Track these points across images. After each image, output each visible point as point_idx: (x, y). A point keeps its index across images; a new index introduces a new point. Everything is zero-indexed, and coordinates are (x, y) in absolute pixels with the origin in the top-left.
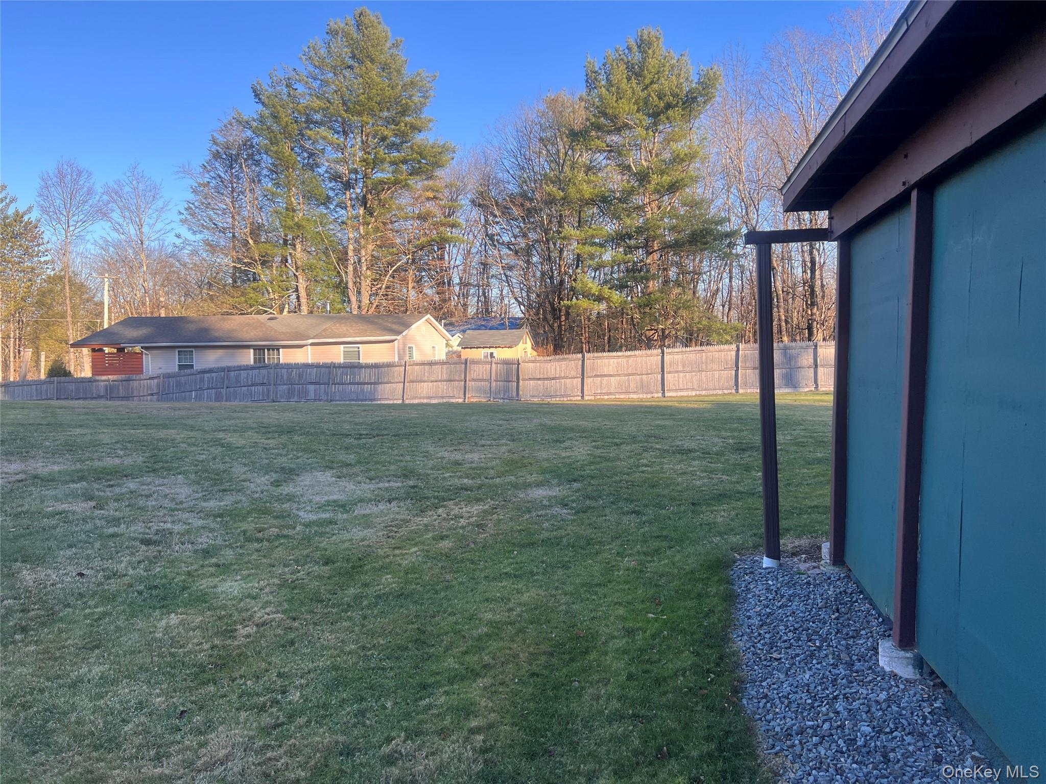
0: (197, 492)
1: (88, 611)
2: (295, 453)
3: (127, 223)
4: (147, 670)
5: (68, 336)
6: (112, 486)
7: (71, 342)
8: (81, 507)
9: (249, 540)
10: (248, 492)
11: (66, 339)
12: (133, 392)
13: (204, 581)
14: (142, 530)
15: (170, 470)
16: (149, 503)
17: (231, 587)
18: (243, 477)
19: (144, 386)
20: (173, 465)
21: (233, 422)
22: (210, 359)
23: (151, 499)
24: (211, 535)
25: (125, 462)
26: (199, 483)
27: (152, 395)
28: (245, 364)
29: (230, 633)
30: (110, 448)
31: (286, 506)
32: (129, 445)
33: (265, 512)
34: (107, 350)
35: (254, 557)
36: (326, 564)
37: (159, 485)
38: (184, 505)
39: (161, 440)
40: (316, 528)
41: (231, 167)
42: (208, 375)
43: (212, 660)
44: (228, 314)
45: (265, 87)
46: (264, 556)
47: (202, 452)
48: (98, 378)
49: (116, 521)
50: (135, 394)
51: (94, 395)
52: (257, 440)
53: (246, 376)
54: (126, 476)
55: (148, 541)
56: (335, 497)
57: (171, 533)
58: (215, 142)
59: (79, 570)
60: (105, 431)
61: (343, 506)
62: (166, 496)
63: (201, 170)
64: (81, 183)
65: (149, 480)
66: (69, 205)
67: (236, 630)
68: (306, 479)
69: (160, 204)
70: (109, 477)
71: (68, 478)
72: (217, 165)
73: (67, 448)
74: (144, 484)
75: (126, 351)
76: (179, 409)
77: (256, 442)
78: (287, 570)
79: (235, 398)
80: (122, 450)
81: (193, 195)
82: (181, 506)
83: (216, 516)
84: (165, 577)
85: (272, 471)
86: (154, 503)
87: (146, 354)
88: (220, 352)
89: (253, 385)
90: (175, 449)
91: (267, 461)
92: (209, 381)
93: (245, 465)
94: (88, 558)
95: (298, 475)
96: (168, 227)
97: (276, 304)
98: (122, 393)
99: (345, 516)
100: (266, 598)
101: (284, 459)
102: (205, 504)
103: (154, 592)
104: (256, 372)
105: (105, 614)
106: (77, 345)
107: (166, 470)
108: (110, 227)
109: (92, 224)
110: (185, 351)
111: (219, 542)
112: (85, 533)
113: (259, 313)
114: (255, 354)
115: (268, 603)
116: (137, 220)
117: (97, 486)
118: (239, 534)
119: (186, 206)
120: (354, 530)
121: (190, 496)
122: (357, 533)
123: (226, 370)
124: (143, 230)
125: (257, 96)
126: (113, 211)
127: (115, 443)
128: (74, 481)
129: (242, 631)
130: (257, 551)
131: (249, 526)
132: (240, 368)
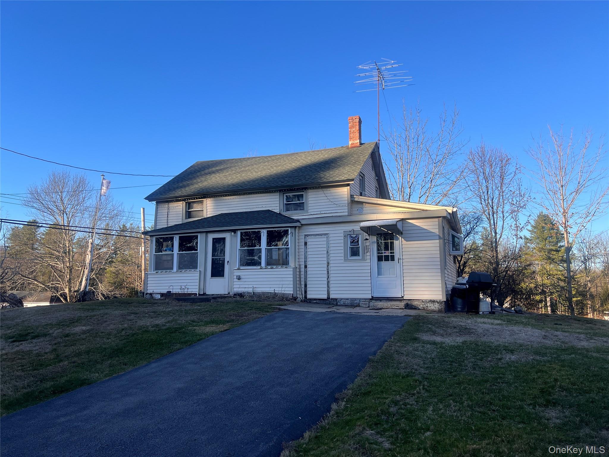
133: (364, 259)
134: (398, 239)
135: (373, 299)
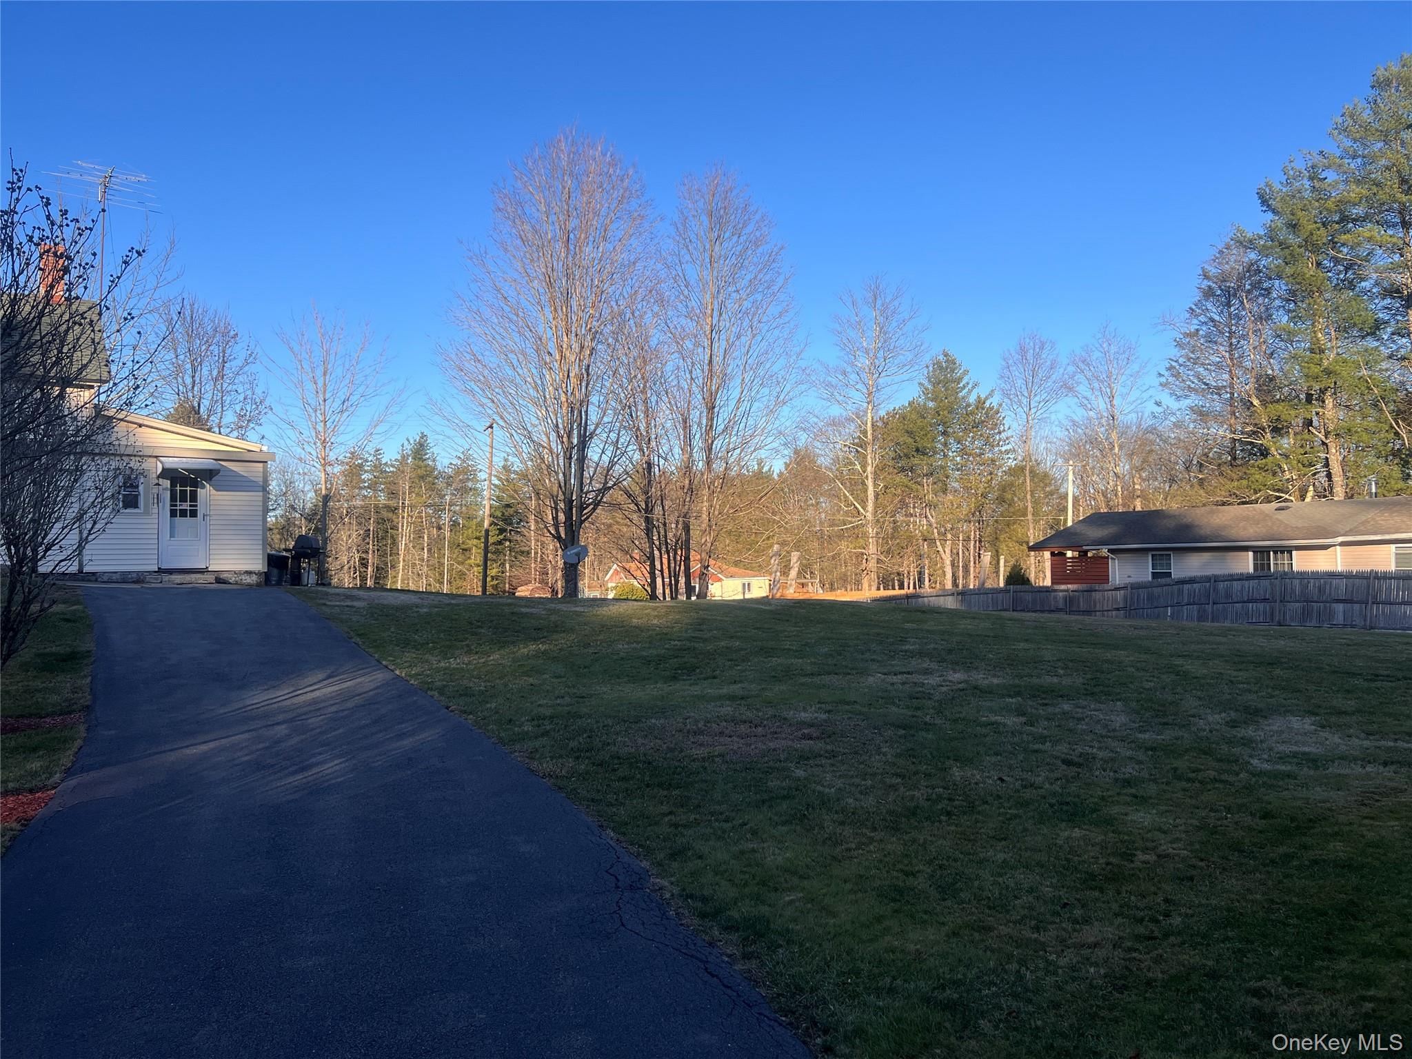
0: (1134, 722)
1: (1002, 810)
2: (1270, 690)
3: (1096, 397)
4: (1042, 866)
5: (1028, 536)
6: (1046, 705)
7: (1031, 544)
8: (1012, 721)
9: (1180, 778)
10: (1193, 729)
11: (1026, 539)
12: (1095, 606)
13: (1116, 807)
14: (1065, 751)
15: (1109, 695)
16: (1080, 726)
17: (1143, 818)
18: (1193, 711)
19: (1108, 598)
20: (1115, 690)
21: (1199, 646)
22: (1191, 566)
23: (1083, 722)
24: (1137, 767)
25: (1064, 682)
26: (1138, 713)
27: (1118, 609)
28: (1239, 571)
29: (1130, 857)
30: (1052, 666)
31: (1236, 750)
32: (1071, 664)
33: (1207, 752)
34: (1069, 554)
35: (1179, 795)
36: (1264, 817)
37: (1095, 710)
38: (1118, 734)
39: (1107, 661)
40: (1265, 779)
41: (1229, 305)
42: (1190, 586)
43: (1103, 872)
44: (1224, 504)
45: (1277, 186)
46: (1191, 797)
47: (1151, 678)
48: (1057, 587)
49: (1043, 739)
50: (1097, 609)
51: (1052, 608)
52: (1222, 671)
53: (1239, 588)
54: (1061, 696)
55: (1069, 762)
56: (1306, 749)
57: (1094, 758)
58: (1206, 276)
59: (1000, 775)
60: (1049, 647)
61: (1314, 761)
62: (1098, 721)
63: (1188, 315)
64: (1044, 356)
65: (1085, 703)
66: (1030, 384)
67: (1135, 855)
68: (1276, 724)
69: (1135, 367)
70: (1044, 696)
71: (1005, 692)
72: (1209, 305)
73: (1009, 662)
74: (1079, 707)
75: (1089, 555)
76: (1142, 628)
77: (1221, 673)
78: (1213, 814)
79: (1226, 618)
80: (1062, 669)
81: (1177, 349)
82: (1112, 734)
83: (1147, 749)
84: (1078, 796)
85: (1230, 709)
86: (1084, 727)
87: (1112, 558)
88: (1206, 556)
89: (1249, 601)
90: (1121, 673)
91: (1229, 697)
92: (1189, 595)
93: (1200, 698)
94: (1010, 767)
95: (1266, 718)
96: (1146, 396)
97: (1293, 486)
98: (1083, 606)
99: (1312, 772)
100: (1178, 835)
101: (1254, 697)
102: (1140, 735)
103: (1065, 808)
104: (1253, 583)
105: (1016, 816)
106: (1038, 547)
107: (1106, 695)
108: (1076, 404)
109: (1056, 402)
110: (1161, 556)
111: (1145, 774)
112: (1011, 744)
113: (1268, 500)
114: (1255, 559)
115: (1178, 840)
116: (1108, 390)
117: (1031, 703)
118: (1168, 771)
119: (1168, 365)
120: (1318, 789)
121: (1125, 725)
122: (1318, 793)
123: (1212, 581)
124: (1115, 402)
125: (1264, 202)
126: (1079, 383)
127: (1057, 660)
128: (1010, 696)
129: (1141, 856)
130: (1184, 790)
131: (1181, 764)
132: (1232, 578)
133: (147, 512)
134: (203, 487)
135: (160, 571)
